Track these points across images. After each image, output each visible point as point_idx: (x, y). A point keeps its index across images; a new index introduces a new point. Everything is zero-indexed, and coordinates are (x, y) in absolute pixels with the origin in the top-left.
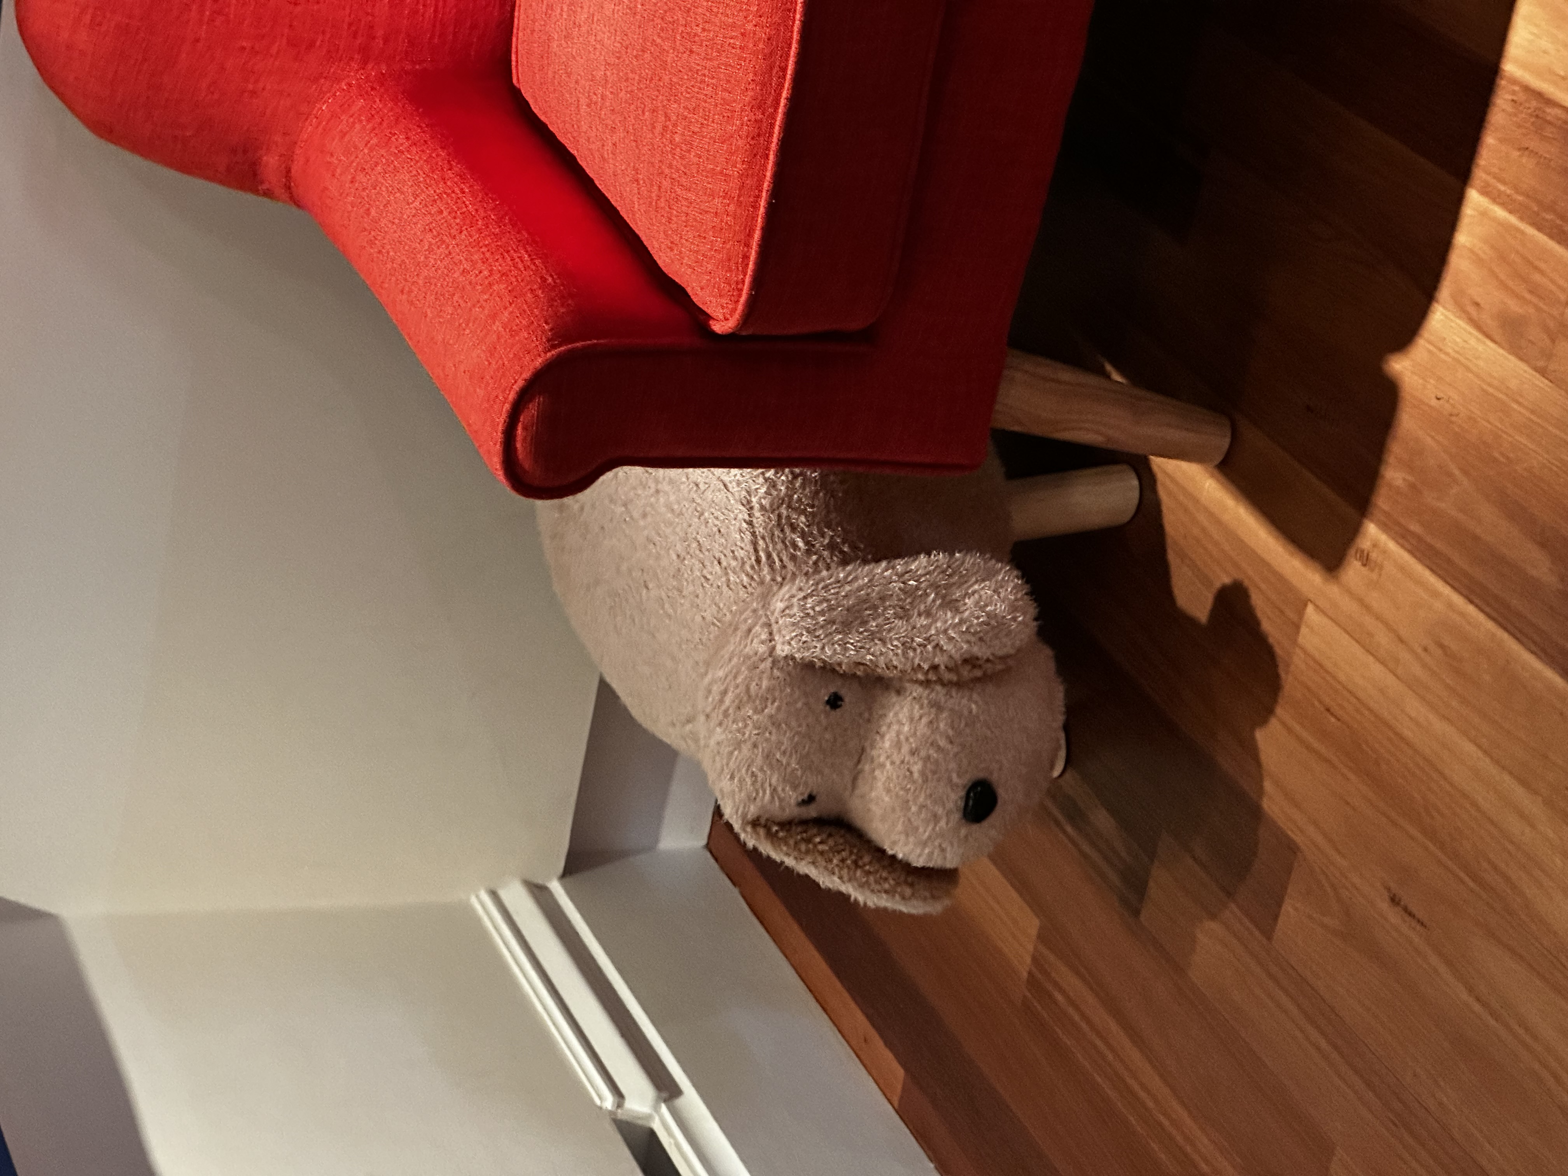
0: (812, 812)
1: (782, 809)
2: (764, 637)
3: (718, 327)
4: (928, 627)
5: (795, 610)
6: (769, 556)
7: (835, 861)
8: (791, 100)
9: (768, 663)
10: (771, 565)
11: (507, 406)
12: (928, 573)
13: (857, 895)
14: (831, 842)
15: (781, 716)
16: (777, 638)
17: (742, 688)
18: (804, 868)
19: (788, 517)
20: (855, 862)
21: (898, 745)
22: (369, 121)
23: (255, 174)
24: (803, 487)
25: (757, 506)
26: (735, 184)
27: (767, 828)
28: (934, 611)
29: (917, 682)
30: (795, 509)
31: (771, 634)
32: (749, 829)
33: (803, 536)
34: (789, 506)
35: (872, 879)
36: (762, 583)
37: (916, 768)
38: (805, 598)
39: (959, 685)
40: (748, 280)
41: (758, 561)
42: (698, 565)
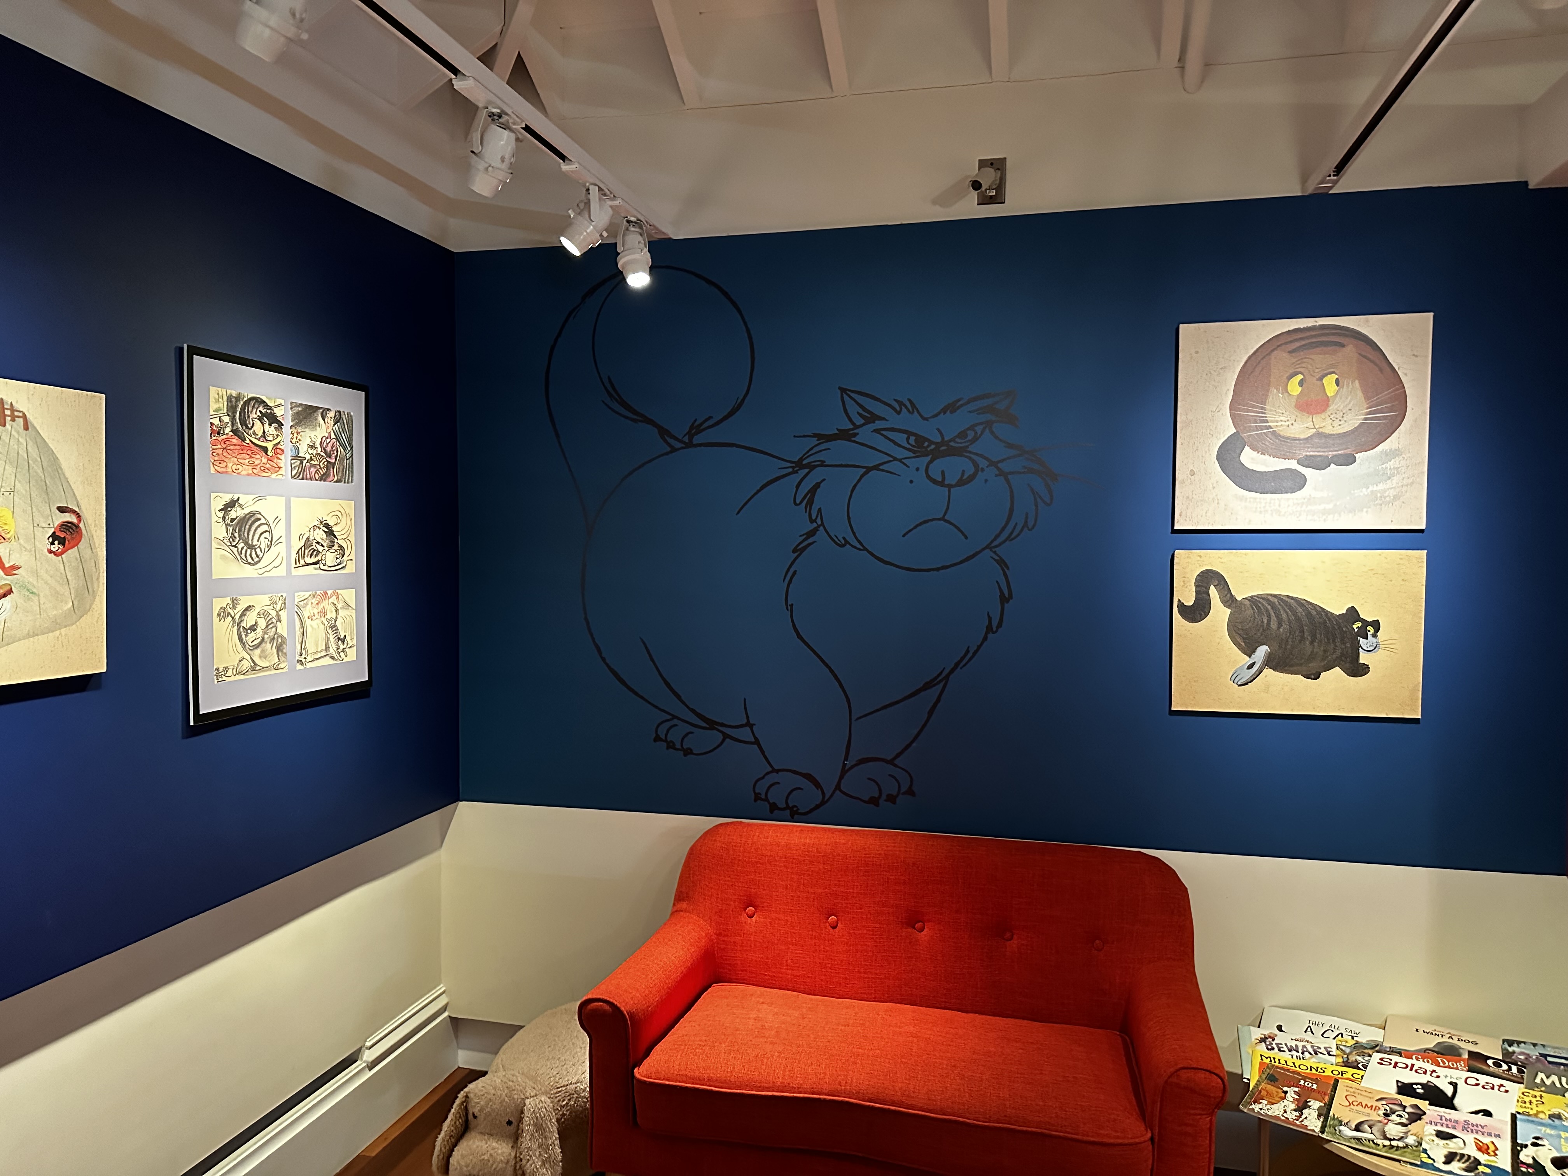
0: (470, 1117)
1: (472, 1106)
2: (532, 1094)
3: (636, 1070)
4: (535, 1156)
5: (541, 1105)
6: (560, 1092)
7: (452, 1128)
8: (712, 1091)
9: (523, 1097)
10: (557, 1093)
11: (608, 999)
12: (554, 1154)
13: (440, 1137)
14: (459, 1126)
15: (504, 1104)
16: (532, 1099)
17: (514, 1088)
18: (450, 1116)
19: (573, 1097)
20: (452, 1136)
21: (494, 1149)
22: (698, 938)
23: (680, 900)
24: (583, 1102)
25: (577, 1086)
26: (683, 1073)
27: (464, 1102)
28: (541, 1157)
29: (516, 1154)
30: (576, 1100)
31: (533, 1097)
32: (465, 1094)
33: (567, 1103)
34: (577, 1097)
35: (446, 1143)
36: (551, 1090)
37: (486, 1157)
38: (545, 1108)
39: (515, 1169)
40: (652, 1080)
41: (558, 1088)
42: (556, 1066)
